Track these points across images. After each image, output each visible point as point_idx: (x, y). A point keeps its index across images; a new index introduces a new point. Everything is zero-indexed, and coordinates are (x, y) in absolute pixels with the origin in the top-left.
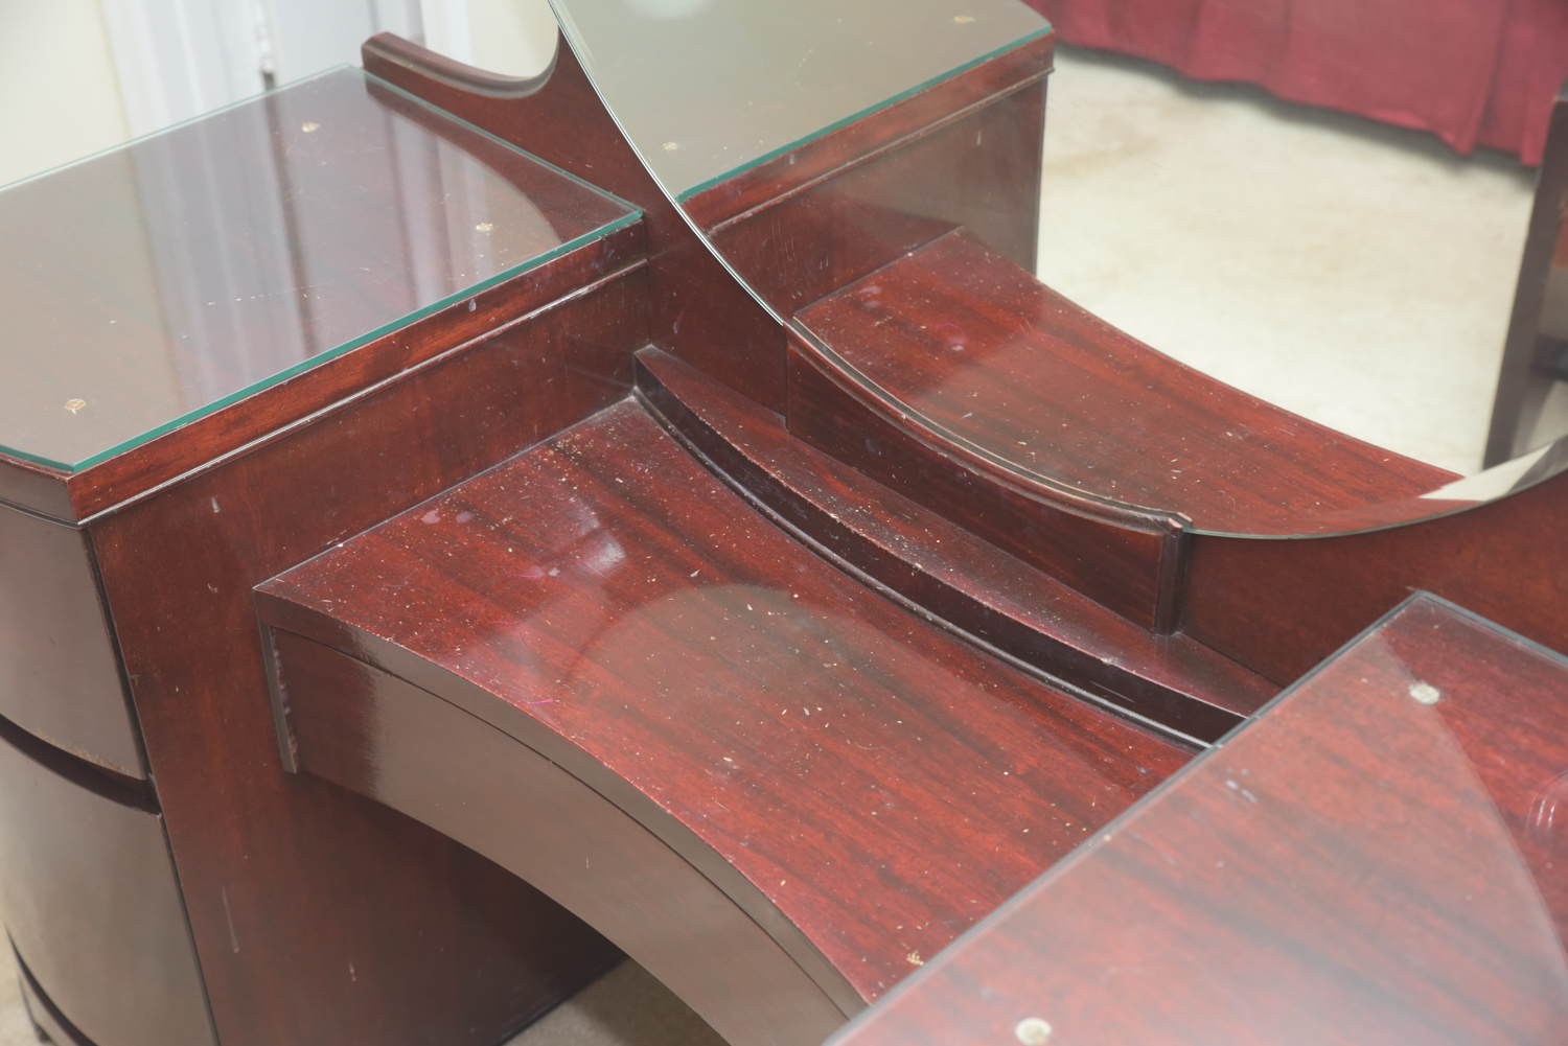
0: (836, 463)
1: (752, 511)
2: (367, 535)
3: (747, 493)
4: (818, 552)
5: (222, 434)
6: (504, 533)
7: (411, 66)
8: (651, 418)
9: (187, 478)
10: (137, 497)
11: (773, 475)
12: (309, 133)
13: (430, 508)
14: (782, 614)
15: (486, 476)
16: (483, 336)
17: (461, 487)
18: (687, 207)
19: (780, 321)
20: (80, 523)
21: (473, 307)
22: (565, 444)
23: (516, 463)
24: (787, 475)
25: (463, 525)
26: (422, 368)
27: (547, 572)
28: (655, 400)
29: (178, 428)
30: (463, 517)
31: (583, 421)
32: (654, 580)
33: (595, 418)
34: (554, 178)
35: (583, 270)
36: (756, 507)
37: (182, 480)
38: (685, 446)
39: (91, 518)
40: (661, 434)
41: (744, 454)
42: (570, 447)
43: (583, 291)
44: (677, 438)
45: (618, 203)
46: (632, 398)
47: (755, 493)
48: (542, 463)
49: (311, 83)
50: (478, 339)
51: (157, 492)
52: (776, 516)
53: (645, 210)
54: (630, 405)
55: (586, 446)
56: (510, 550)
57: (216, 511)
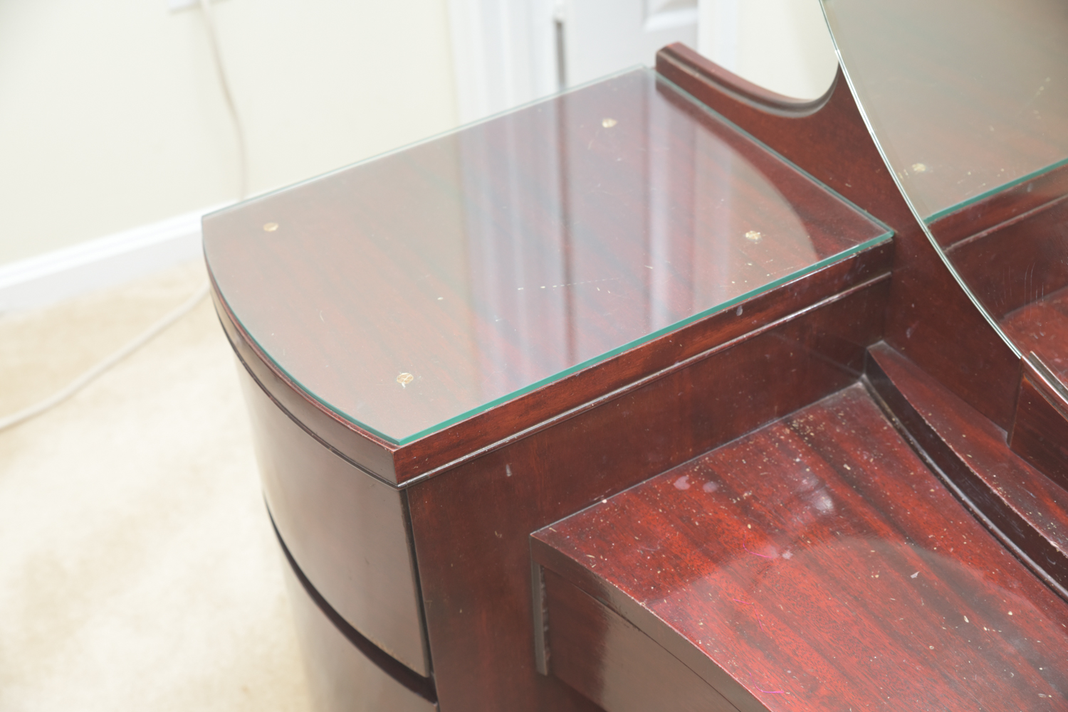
0: (1056, 487)
1: (968, 516)
2: (627, 493)
3: (964, 498)
4: (1031, 569)
5: (521, 415)
6: (744, 508)
7: (697, 75)
8: (876, 407)
9: (489, 450)
10: (447, 465)
11: (995, 491)
12: (608, 129)
13: (681, 474)
14: (997, 631)
15: (730, 447)
16: (745, 336)
17: (708, 456)
18: (933, 228)
19: (1018, 354)
20: (399, 485)
21: (740, 312)
22: (800, 423)
23: (757, 438)
24: (1008, 493)
25: (709, 495)
26: (691, 362)
27: (781, 553)
28: (881, 389)
29: (487, 411)
30: (710, 487)
31: (816, 403)
32: (877, 576)
33: (827, 401)
34: (815, 191)
35: (836, 282)
36: (972, 512)
37: (485, 452)
38: (908, 441)
39: (409, 481)
40: (885, 424)
41: (967, 465)
42: (804, 427)
43: (835, 297)
44: (900, 431)
45: (872, 222)
46: (859, 385)
47: (972, 500)
48: (780, 441)
49: (612, 81)
50: (740, 338)
51: (464, 461)
52: (992, 526)
53: (897, 232)
54: (857, 390)
55: (818, 428)
56: (749, 526)
57: (509, 475)
